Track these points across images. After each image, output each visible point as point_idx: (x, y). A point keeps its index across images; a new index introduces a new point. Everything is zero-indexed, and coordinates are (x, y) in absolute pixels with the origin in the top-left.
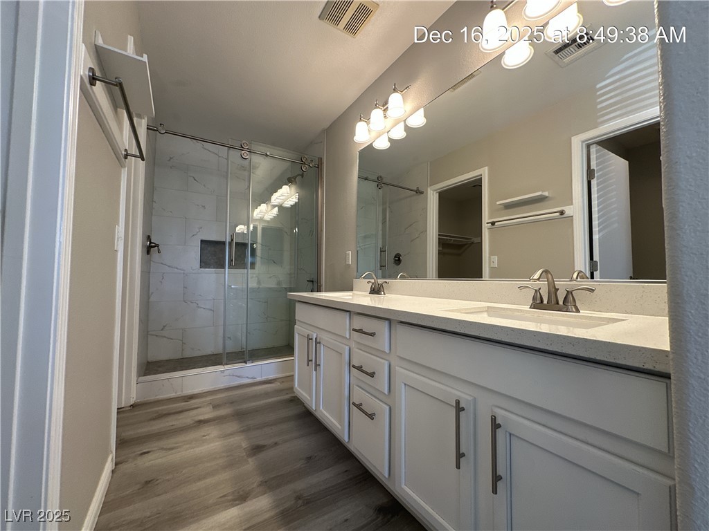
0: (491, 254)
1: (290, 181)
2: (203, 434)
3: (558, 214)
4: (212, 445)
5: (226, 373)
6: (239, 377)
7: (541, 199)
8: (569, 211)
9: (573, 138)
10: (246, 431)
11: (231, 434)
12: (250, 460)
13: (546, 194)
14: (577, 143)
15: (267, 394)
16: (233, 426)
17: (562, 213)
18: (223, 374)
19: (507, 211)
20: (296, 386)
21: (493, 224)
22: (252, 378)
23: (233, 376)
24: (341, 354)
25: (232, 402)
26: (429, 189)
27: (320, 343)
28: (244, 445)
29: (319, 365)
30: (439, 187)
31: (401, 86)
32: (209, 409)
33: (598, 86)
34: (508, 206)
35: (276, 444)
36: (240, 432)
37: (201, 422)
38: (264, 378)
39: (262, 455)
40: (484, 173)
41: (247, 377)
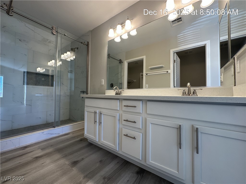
0: (146, 84)
1: (72, 50)
2: (41, 163)
3: (166, 72)
4: (49, 167)
5: (45, 133)
6: (51, 134)
7: (161, 67)
8: (169, 71)
9: (171, 50)
10: (65, 156)
11: (58, 160)
12: (73, 169)
13: (163, 66)
14: (172, 52)
15: (68, 140)
16: (57, 156)
17: (167, 72)
18: (44, 134)
19: (152, 70)
20: (86, 133)
21: (147, 74)
22: (58, 134)
23: (48, 134)
24: (115, 117)
25: (51, 146)
26: (125, 61)
27: (101, 114)
28: (67, 163)
29: (101, 123)
30: (129, 61)
31: (131, 18)
32: (40, 151)
33: (178, 36)
34: (152, 69)
35: (83, 159)
36: (62, 158)
37: (37, 158)
38: (64, 133)
39: (79, 165)
40: (144, 57)
41: (56, 134)
